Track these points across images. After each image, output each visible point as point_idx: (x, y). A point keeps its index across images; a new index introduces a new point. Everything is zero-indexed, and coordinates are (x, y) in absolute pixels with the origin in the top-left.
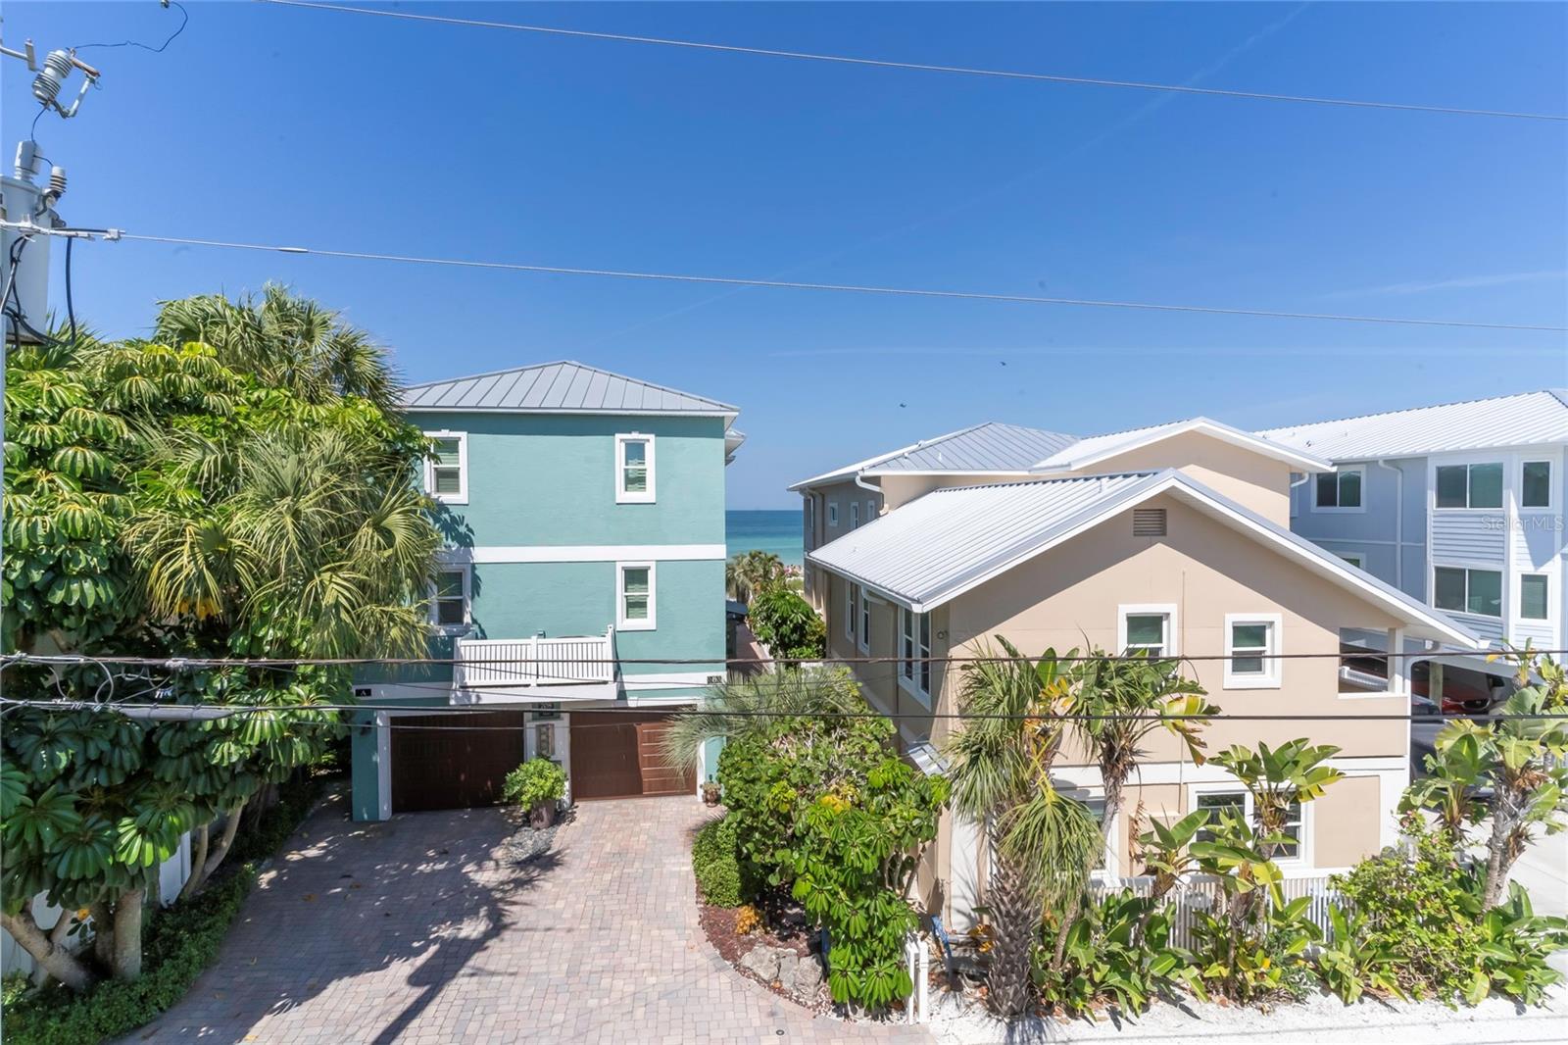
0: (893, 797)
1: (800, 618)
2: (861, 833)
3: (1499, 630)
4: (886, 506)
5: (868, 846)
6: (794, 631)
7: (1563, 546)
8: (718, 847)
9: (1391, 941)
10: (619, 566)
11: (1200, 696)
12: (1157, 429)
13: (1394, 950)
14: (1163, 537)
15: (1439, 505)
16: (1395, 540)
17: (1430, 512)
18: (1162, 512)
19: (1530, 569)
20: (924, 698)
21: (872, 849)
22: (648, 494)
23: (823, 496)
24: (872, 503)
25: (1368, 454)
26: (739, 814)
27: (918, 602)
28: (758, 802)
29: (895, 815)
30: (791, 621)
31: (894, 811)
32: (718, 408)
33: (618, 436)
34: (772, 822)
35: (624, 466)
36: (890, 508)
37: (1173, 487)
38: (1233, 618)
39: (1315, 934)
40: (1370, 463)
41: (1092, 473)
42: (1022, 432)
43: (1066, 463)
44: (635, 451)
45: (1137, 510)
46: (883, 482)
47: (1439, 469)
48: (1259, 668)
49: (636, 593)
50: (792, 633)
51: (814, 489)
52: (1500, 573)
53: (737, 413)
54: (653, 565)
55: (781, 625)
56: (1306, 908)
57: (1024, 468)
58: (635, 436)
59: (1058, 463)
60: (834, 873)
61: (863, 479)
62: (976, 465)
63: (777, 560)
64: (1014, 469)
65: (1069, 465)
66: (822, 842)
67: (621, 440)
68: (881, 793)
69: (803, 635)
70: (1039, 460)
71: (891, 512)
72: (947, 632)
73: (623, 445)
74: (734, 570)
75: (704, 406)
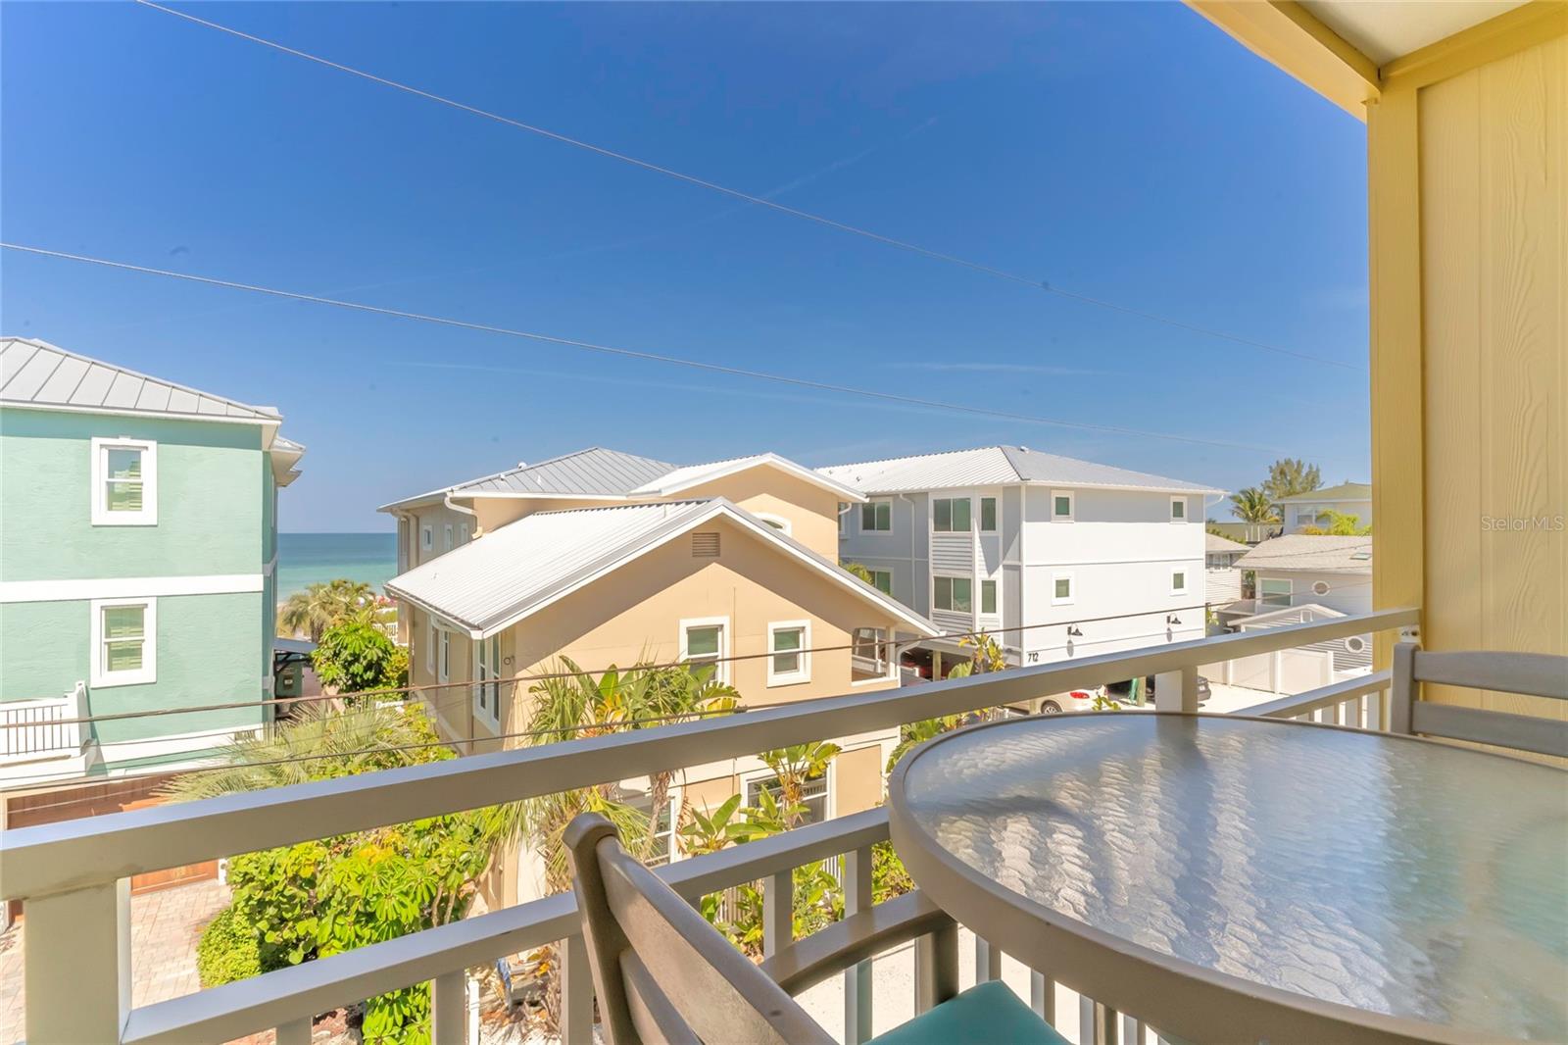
0: (441, 835)
1: (373, 654)
2: (400, 881)
3: (969, 623)
4: (480, 529)
5: (406, 894)
6: (368, 668)
7: (1004, 559)
8: (234, 935)
9: (880, 876)
10: (96, 607)
11: (733, 698)
12: (738, 461)
13: (882, 883)
14: (716, 558)
15: (936, 530)
16: (911, 556)
17: (930, 535)
18: (717, 535)
19: (986, 577)
20: (493, 727)
21: (412, 896)
22: (148, 514)
23: (418, 519)
24: (464, 526)
25: (893, 488)
26: (246, 892)
27: (478, 628)
28: (272, 872)
29: (440, 855)
30: (365, 658)
31: (441, 850)
32: (252, 414)
33: (96, 441)
34: (291, 890)
35: (105, 478)
36: (484, 531)
37: (723, 514)
38: (773, 626)
39: (830, 883)
40: (895, 495)
41: (677, 500)
42: (626, 458)
43: (657, 489)
44: (125, 461)
45: (694, 533)
46: (476, 505)
47: (935, 501)
48: (795, 667)
49: (125, 638)
50: (365, 671)
51: (407, 511)
52: (970, 580)
53: (279, 423)
54: (152, 603)
55: (351, 663)
56: (822, 864)
57: (622, 492)
58: (124, 441)
59: (651, 490)
60: (366, 932)
61: (454, 501)
62: (575, 488)
63: (368, 589)
64: (613, 494)
65: (660, 491)
66: (351, 901)
67: (102, 446)
68: (429, 833)
69: (380, 671)
70: (638, 486)
71: (486, 536)
72: (513, 657)
73: (105, 452)
74: (307, 603)
75: (232, 410)
